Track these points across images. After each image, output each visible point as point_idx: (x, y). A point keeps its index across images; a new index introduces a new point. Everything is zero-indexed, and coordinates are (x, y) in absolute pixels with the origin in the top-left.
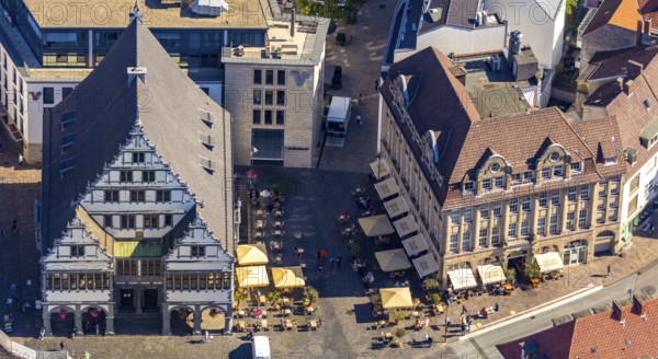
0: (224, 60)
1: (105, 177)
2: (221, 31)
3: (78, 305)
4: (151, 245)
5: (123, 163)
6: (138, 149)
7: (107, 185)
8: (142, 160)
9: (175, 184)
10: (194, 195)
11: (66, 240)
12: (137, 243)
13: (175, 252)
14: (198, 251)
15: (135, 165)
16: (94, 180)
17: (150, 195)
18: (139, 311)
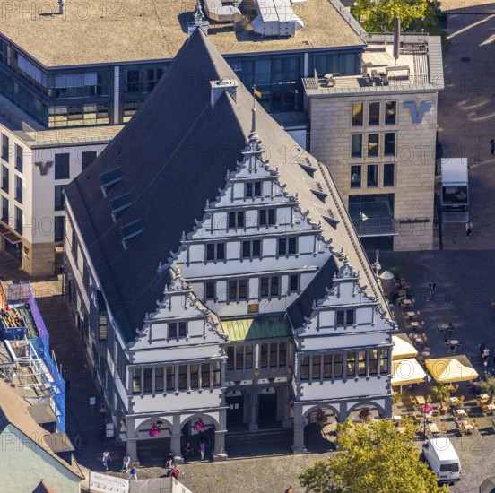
0: (309, 92)
1: (207, 223)
2: (298, 55)
3: (176, 415)
4: (271, 322)
5: (232, 200)
6: (254, 176)
7: (208, 235)
8: (258, 193)
9: (305, 227)
10: (330, 241)
11: (163, 314)
12: (250, 321)
13: (314, 320)
14: (345, 317)
15: (249, 202)
16: (191, 228)
17: (269, 247)
18: (254, 427)
